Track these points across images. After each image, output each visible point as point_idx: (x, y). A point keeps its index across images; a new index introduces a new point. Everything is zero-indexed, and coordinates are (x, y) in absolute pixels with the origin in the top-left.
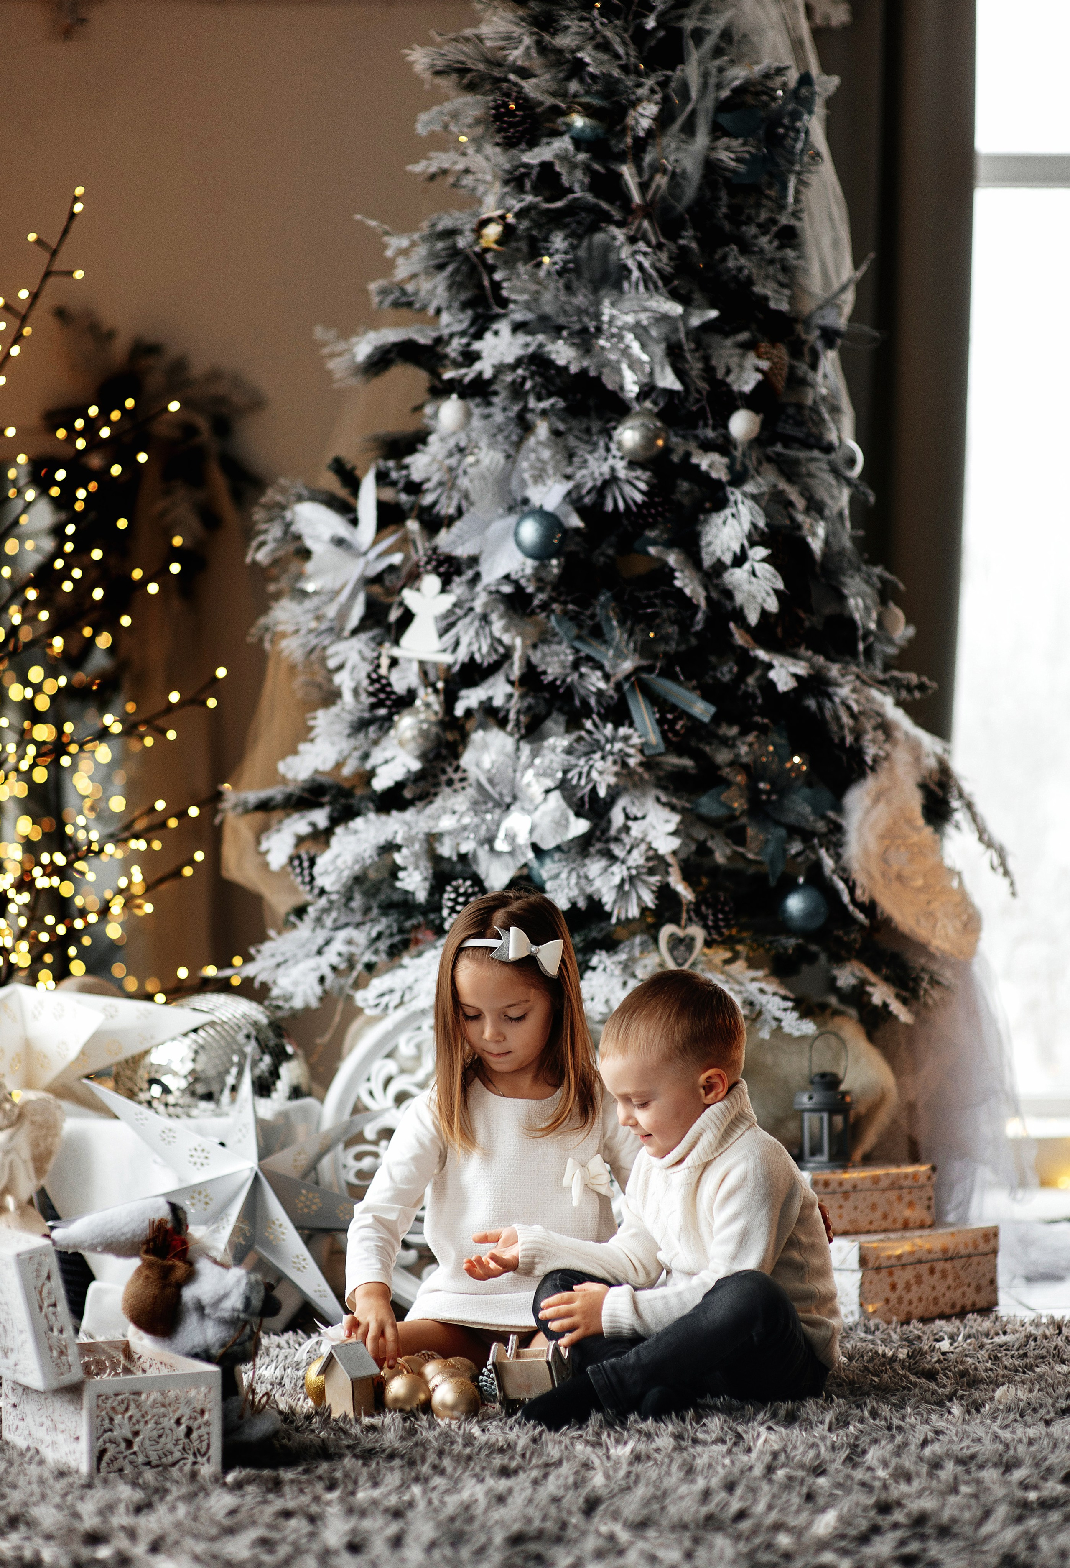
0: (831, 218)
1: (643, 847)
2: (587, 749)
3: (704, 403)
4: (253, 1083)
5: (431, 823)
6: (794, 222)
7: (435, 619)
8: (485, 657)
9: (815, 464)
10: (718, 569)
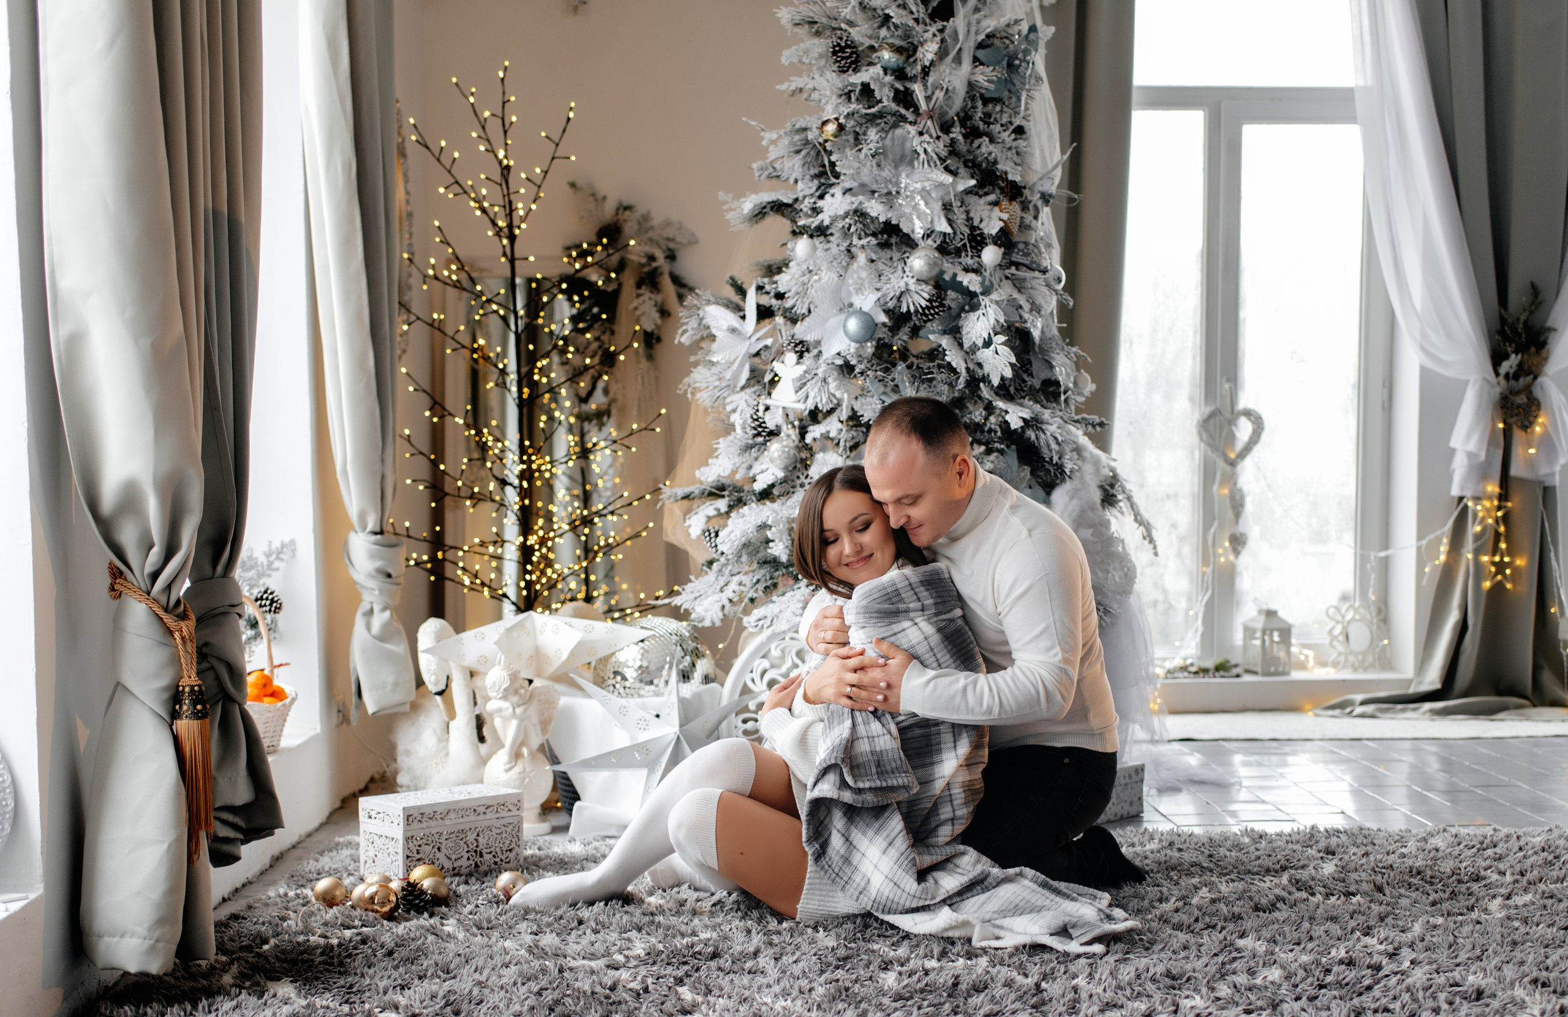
0: (1047, 120)
3: (966, 241)
4: (678, 674)
5: (790, 511)
6: (1024, 123)
7: (793, 380)
8: (824, 406)
9: (1036, 280)
10: (974, 349)
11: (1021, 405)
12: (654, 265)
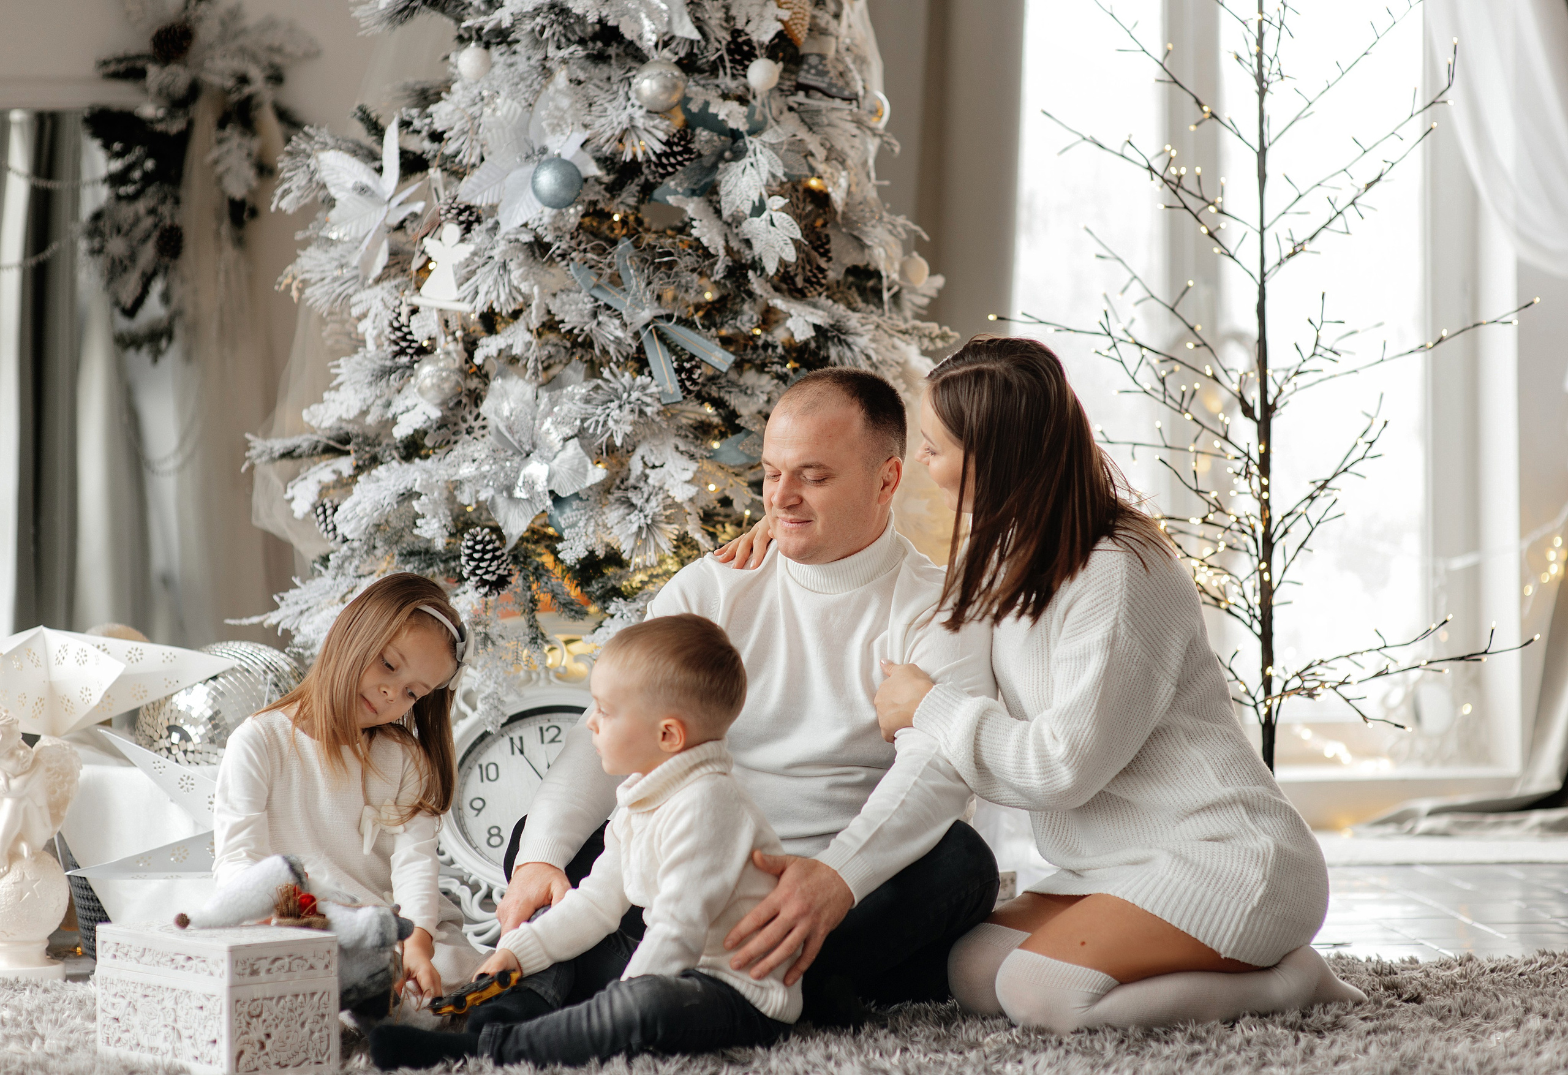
1: (661, 496)
2: (606, 398)
3: (723, 52)
5: (451, 471)
7: (456, 268)
8: (504, 305)
9: (837, 113)
10: (737, 221)
11: (815, 306)
12: (247, 90)
